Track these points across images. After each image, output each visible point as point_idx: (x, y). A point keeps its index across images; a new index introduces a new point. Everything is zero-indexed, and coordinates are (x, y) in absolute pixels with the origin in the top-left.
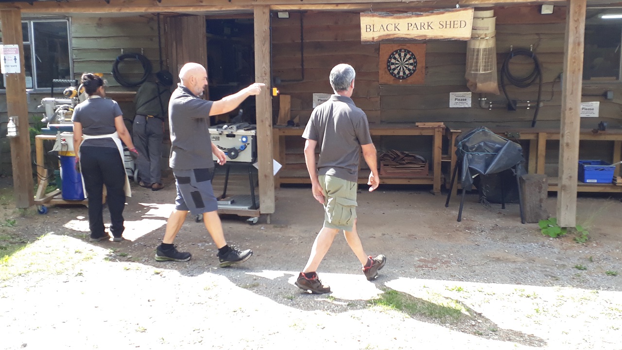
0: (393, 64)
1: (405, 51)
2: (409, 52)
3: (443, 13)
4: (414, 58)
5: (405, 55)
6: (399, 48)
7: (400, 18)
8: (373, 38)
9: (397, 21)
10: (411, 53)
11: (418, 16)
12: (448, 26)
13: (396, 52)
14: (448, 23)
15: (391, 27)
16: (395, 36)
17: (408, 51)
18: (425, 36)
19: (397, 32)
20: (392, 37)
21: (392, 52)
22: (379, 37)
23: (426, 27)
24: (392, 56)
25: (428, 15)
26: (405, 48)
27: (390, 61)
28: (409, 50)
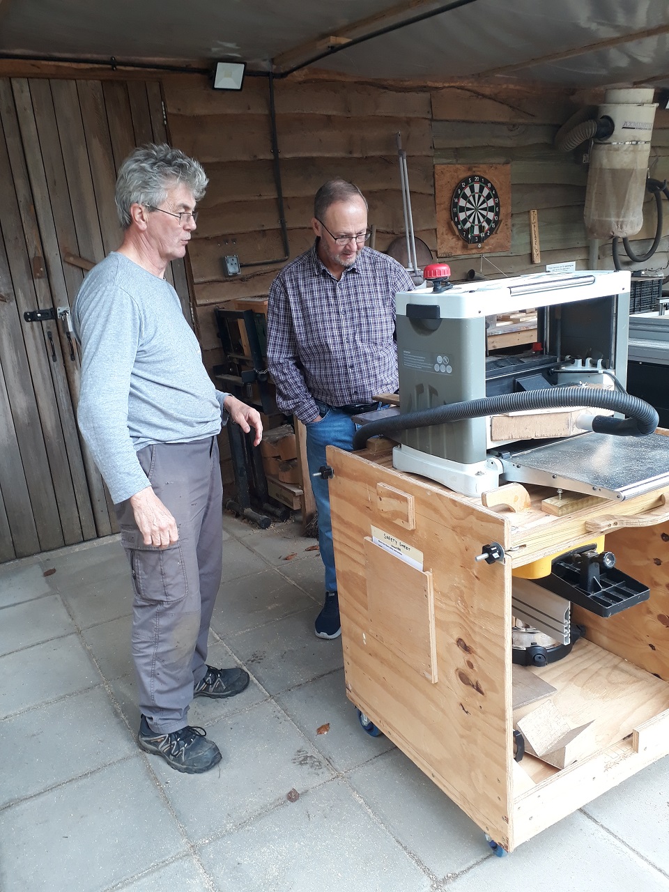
0: (462, 209)
1: (480, 181)
2: (486, 182)
4: (496, 196)
5: (481, 190)
6: (469, 174)
10: (489, 185)
13: (466, 180)
17: (485, 179)
21: (457, 181)
24: (457, 193)
26: (479, 173)
27: (457, 203)
28: (487, 177)
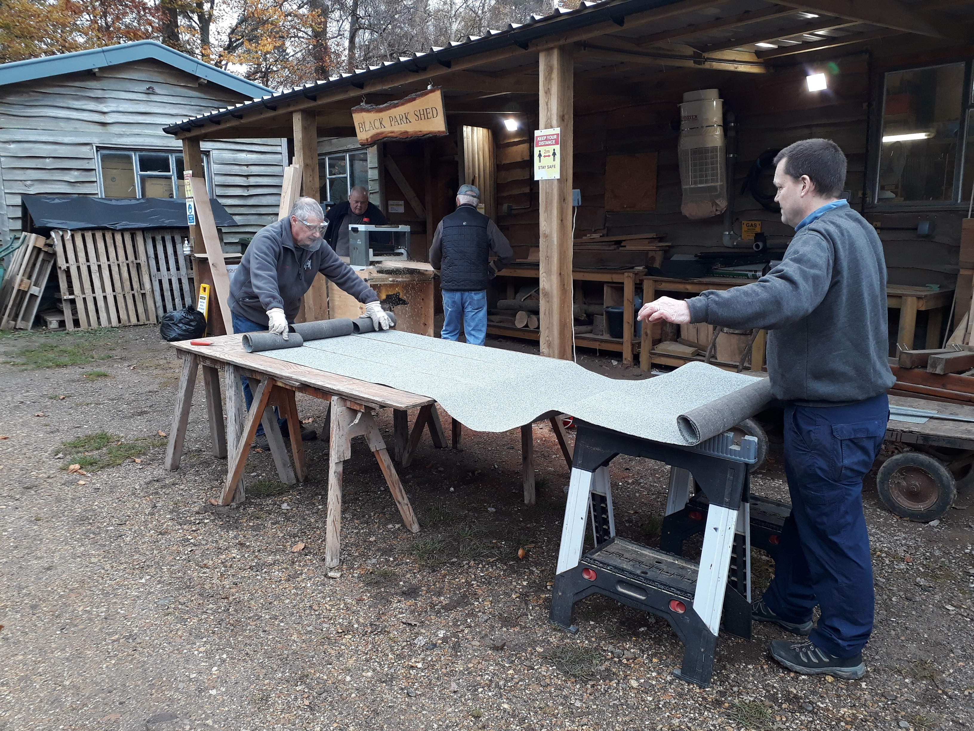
3: (414, 99)
7: (381, 111)
8: (367, 139)
9: (381, 115)
11: (395, 106)
12: (422, 116)
14: (422, 113)
15: (377, 124)
16: (383, 135)
18: (406, 132)
19: (383, 130)
20: (381, 137)
22: (372, 137)
23: (404, 119)
25: (403, 104)
